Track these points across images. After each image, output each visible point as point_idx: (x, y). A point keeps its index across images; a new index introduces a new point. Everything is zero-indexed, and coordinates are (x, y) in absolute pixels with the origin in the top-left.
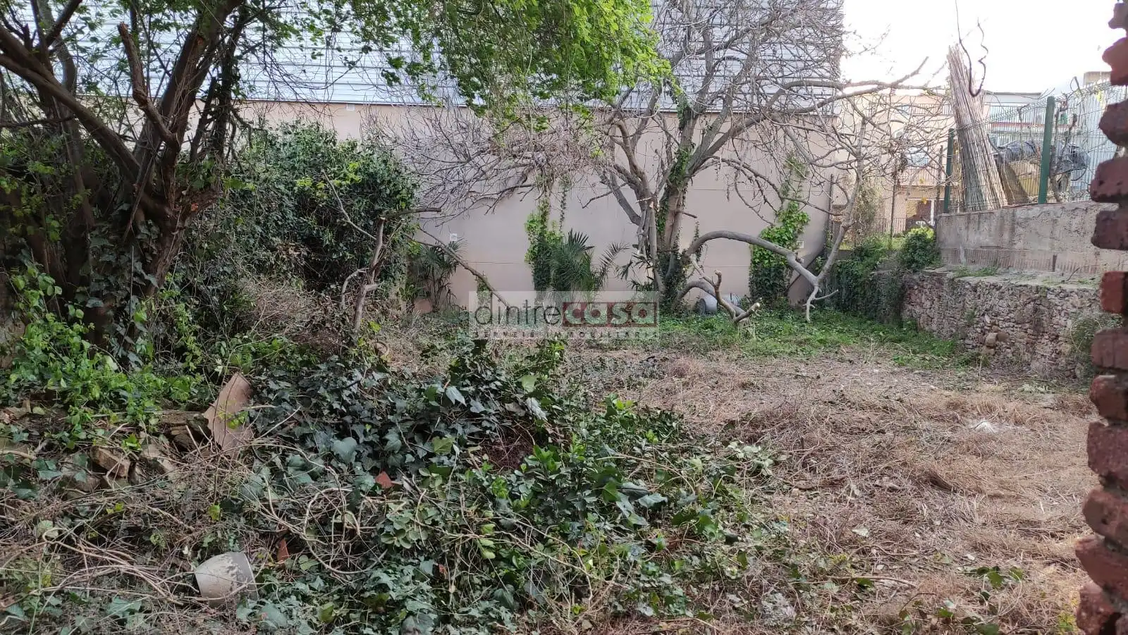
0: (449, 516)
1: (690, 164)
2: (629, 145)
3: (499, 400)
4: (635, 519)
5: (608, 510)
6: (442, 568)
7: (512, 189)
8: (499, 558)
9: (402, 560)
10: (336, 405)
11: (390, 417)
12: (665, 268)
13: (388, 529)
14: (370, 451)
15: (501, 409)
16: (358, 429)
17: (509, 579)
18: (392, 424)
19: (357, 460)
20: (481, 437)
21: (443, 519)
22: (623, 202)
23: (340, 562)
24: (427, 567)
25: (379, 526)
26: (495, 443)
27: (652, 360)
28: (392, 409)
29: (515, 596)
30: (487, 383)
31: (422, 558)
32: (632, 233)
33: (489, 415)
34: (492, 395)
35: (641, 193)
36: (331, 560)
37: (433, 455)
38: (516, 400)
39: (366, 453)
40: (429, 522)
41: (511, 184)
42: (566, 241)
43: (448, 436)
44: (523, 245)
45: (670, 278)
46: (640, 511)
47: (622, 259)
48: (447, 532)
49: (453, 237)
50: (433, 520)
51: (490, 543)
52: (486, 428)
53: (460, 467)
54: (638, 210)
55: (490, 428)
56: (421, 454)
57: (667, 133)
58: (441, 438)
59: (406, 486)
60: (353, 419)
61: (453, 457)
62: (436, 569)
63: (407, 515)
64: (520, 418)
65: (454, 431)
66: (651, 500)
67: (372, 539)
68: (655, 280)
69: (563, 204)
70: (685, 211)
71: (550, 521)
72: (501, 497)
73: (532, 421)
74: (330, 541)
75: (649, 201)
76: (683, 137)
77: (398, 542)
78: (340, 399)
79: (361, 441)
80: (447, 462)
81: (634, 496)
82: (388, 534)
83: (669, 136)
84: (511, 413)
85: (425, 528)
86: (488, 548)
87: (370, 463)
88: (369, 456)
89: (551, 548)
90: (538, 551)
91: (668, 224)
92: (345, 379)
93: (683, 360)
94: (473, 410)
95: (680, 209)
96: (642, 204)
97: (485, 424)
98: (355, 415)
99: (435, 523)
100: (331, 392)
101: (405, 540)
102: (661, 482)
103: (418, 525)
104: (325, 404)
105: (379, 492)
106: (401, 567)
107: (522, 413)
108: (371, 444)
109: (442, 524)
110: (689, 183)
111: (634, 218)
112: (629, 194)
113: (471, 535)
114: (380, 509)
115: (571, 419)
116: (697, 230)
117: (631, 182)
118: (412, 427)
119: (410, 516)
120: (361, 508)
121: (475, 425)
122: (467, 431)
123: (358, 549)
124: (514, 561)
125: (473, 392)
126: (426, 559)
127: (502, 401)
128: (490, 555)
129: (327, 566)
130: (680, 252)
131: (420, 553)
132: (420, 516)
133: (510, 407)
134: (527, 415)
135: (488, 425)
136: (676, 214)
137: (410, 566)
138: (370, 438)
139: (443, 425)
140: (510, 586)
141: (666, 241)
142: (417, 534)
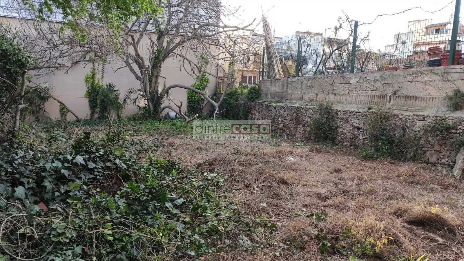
0: (86, 222)
1: (163, 55)
2: (136, 45)
3: (102, 161)
4: (175, 211)
5: (163, 209)
6: (86, 249)
7: (77, 62)
8: (115, 239)
9: (64, 248)
10: (9, 170)
11: (43, 174)
12: (153, 100)
13: (53, 232)
14: (32, 192)
15: (103, 165)
16: (25, 181)
17: (123, 249)
18: (45, 177)
19: (26, 198)
20: (94, 181)
21: (84, 223)
22: (132, 70)
23: (26, 254)
24: (78, 250)
25: (48, 232)
26: (102, 183)
27: (157, 140)
28: (44, 169)
29: (127, 257)
30: (94, 153)
31: (75, 246)
32: (138, 85)
33: (98, 169)
34: (98, 159)
35: (141, 66)
36: (20, 254)
37: (70, 191)
38: (111, 161)
39: (30, 194)
40: (77, 226)
41: (77, 59)
42: (105, 87)
43: (77, 181)
44: (83, 89)
45: (155, 104)
46: (176, 207)
47: (133, 96)
48: (87, 230)
49: (47, 85)
50: (79, 225)
51: (110, 232)
52: (97, 176)
53: (85, 196)
54: (139, 74)
55: (99, 175)
56: (63, 191)
57: (152, 41)
58: (73, 182)
59: (59, 209)
60: (20, 176)
61: (81, 191)
62: (83, 250)
63: (63, 224)
64: (114, 169)
65: (80, 178)
66: (180, 201)
67: (44, 239)
68: (148, 105)
69: (103, 71)
70: (161, 75)
71: (138, 217)
72: (113, 209)
73: (120, 170)
74: (18, 244)
75: (145, 71)
76: (159, 44)
77: (62, 239)
78: (12, 166)
79: (26, 187)
80: (78, 194)
81: (172, 200)
82: (54, 236)
83: (153, 43)
84: (109, 167)
85: (75, 230)
86: (109, 235)
87: (33, 199)
88: (32, 195)
89: (141, 230)
90: (135, 234)
91: (154, 81)
92: (14, 155)
93: (170, 139)
94: (90, 167)
95: (159, 74)
96: (141, 72)
97: (96, 173)
98: (21, 174)
99: (80, 226)
100: (6, 163)
101: (65, 237)
102: (180, 193)
103: (70, 228)
104: (3, 169)
105: (43, 214)
106: (64, 252)
107: (114, 167)
108: (32, 188)
109: (84, 226)
110: (163, 63)
111: (138, 78)
112: (135, 67)
113: (101, 230)
114: (46, 223)
115: (137, 168)
116: (165, 84)
117: (136, 62)
118: (56, 178)
119: (65, 224)
120: (35, 223)
121: (91, 174)
122: (87, 177)
123: (35, 246)
124: (124, 240)
125: (88, 158)
126: (77, 245)
127: (104, 162)
128: (111, 238)
129: (18, 258)
130: (159, 93)
131: (73, 243)
132: (71, 224)
133: (108, 164)
134: (117, 168)
135: (98, 174)
136: (157, 77)
137: (70, 251)
138: (31, 185)
139: (73, 176)
140: (124, 252)
141: (153, 88)
142: (71, 234)
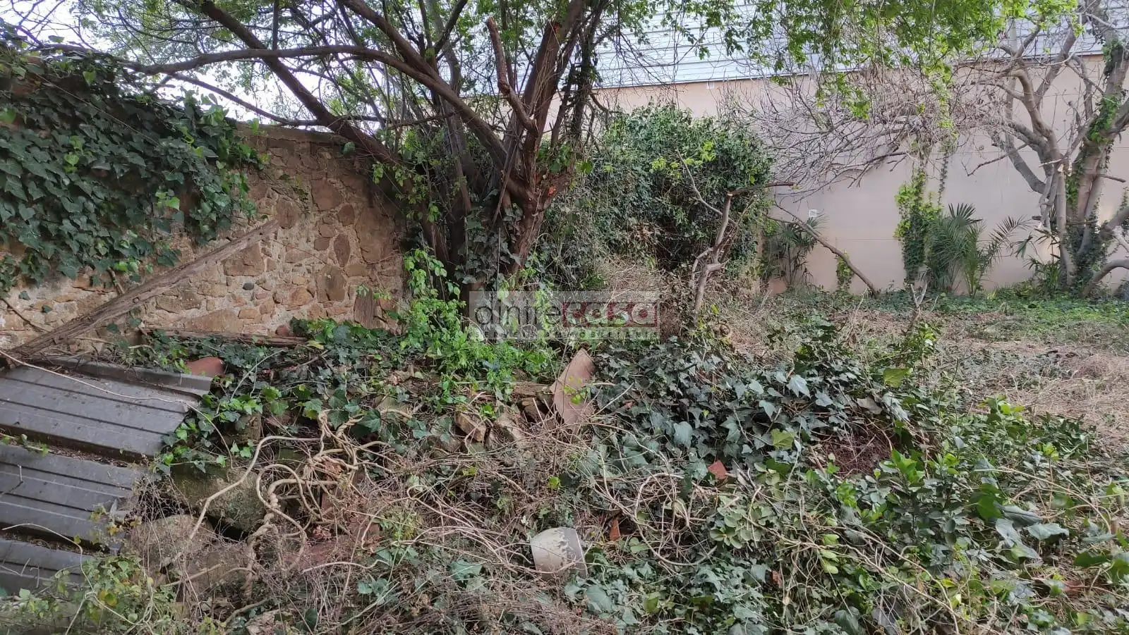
0: (785, 518)
1: (1119, 116)
2: (1033, 99)
3: (851, 394)
4: (1021, 551)
5: (985, 536)
6: (776, 575)
7: (883, 158)
8: (842, 574)
9: (732, 560)
10: (673, 388)
11: (727, 403)
12: (1077, 245)
13: (718, 523)
14: (706, 437)
15: (852, 404)
16: (696, 412)
17: (853, 600)
18: (730, 412)
19: (693, 445)
20: (827, 435)
21: (780, 520)
22: (1021, 166)
23: (669, 551)
24: (759, 572)
25: (710, 519)
26: (844, 442)
27: (1054, 355)
28: (731, 395)
29: (860, 621)
30: (837, 374)
31: (754, 561)
32: (1033, 203)
33: (838, 410)
34: (842, 388)
35: (1046, 155)
36: (660, 548)
37: (772, 448)
38: (871, 396)
39: (702, 439)
40: (763, 523)
41: (881, 152)
42: (946, 213)
43: (789, 429)
44: (893, 219)
45: (1083, 255)
46: (1030, 541)
47: (1019, 235)
48: (782, 537)
49: (812, 214)
50: (767, 522)
51: (832, 555)
52: (834, 424)
53: (801, 465)
54: (1041, 175)
55: (838, 425)
56: (759, 445)
57: (1086, 80)
58: (781, 430)
59: (741, 479)
60: (690, 403)
61: (794, 453)
62: (769, 575)
63: (740, 511)
64: (875, 416)
65: (796, 424)
66: (1045, 531)
67: (702, 532)
68: (1061, 259)
69: (944, 174)
70: (1108, 174)
71: (908, 540)
72: (847, 505)
73: (890, 421)
74: (660, 527)
75: (1057, 165)
76: (1111, 84)
77: (728, 540)
78: (677, 382)
79: (697, 426)
80: (786, 457)
81: (1020, 522)
82: (718, 531)
83: (1089, 84)
84: (864, 409)
85: (759, 529)
86: (831, 560)
87: (705, 450)
88: (705, 442)
89: (908, 572)
90: (891, 575)
91: (1083, 191)
92: (682, 361)
93: (1097, 357)
94: (818, 402)
95: (1102, 172)
96: (1047, 168)
97: (832, 419)
98: (692, 398)
99: (769, 525)
100: (669, 374)
101: (736, 538)
102: (1061, 508)
103: (750, 524)
104: (662, 385)
105: (712, 483)
106: (731, 567)
107: (878, 411)
108: (707, 430)
109: (778, 526)
110: (1117, 139)
111: (1036, 185)
112: (1031, 157)
113: (811, 544)
114: (712, 500)
115: (940, 422)
116: (1125, 197)
117: (1032, 142)
118: (751, 415)
119: (743, 513)
120: (693, 497)
121: (821, 420)
122: (812, 425)
123: (687, 540)
124: (861, 581)
125: (821, 384)
126: (759, 562)
127: (854, 395)
128: (832, 569)
129: (655, 553)
130: (1099, 224)
131: (752, 554)
132: (754, 516)
133: (864, 403)
134: (883, 414)
135: (836, 422)
136: (1095, 179)
137: (740, 568)
138: (706, 424)
139: (784, 417)
140: (855, 609)
141: (1079, 211)
142: (748, 534)
